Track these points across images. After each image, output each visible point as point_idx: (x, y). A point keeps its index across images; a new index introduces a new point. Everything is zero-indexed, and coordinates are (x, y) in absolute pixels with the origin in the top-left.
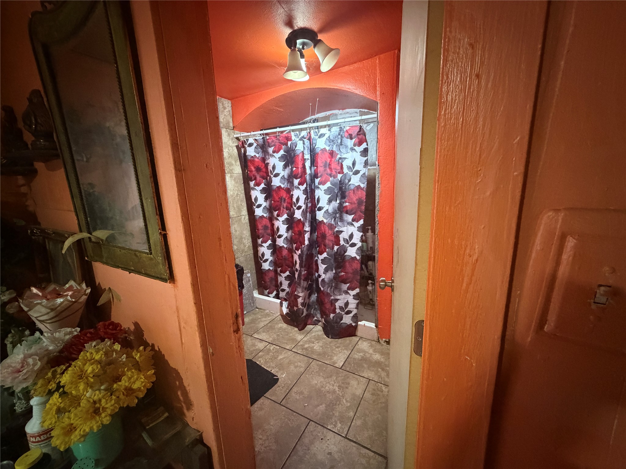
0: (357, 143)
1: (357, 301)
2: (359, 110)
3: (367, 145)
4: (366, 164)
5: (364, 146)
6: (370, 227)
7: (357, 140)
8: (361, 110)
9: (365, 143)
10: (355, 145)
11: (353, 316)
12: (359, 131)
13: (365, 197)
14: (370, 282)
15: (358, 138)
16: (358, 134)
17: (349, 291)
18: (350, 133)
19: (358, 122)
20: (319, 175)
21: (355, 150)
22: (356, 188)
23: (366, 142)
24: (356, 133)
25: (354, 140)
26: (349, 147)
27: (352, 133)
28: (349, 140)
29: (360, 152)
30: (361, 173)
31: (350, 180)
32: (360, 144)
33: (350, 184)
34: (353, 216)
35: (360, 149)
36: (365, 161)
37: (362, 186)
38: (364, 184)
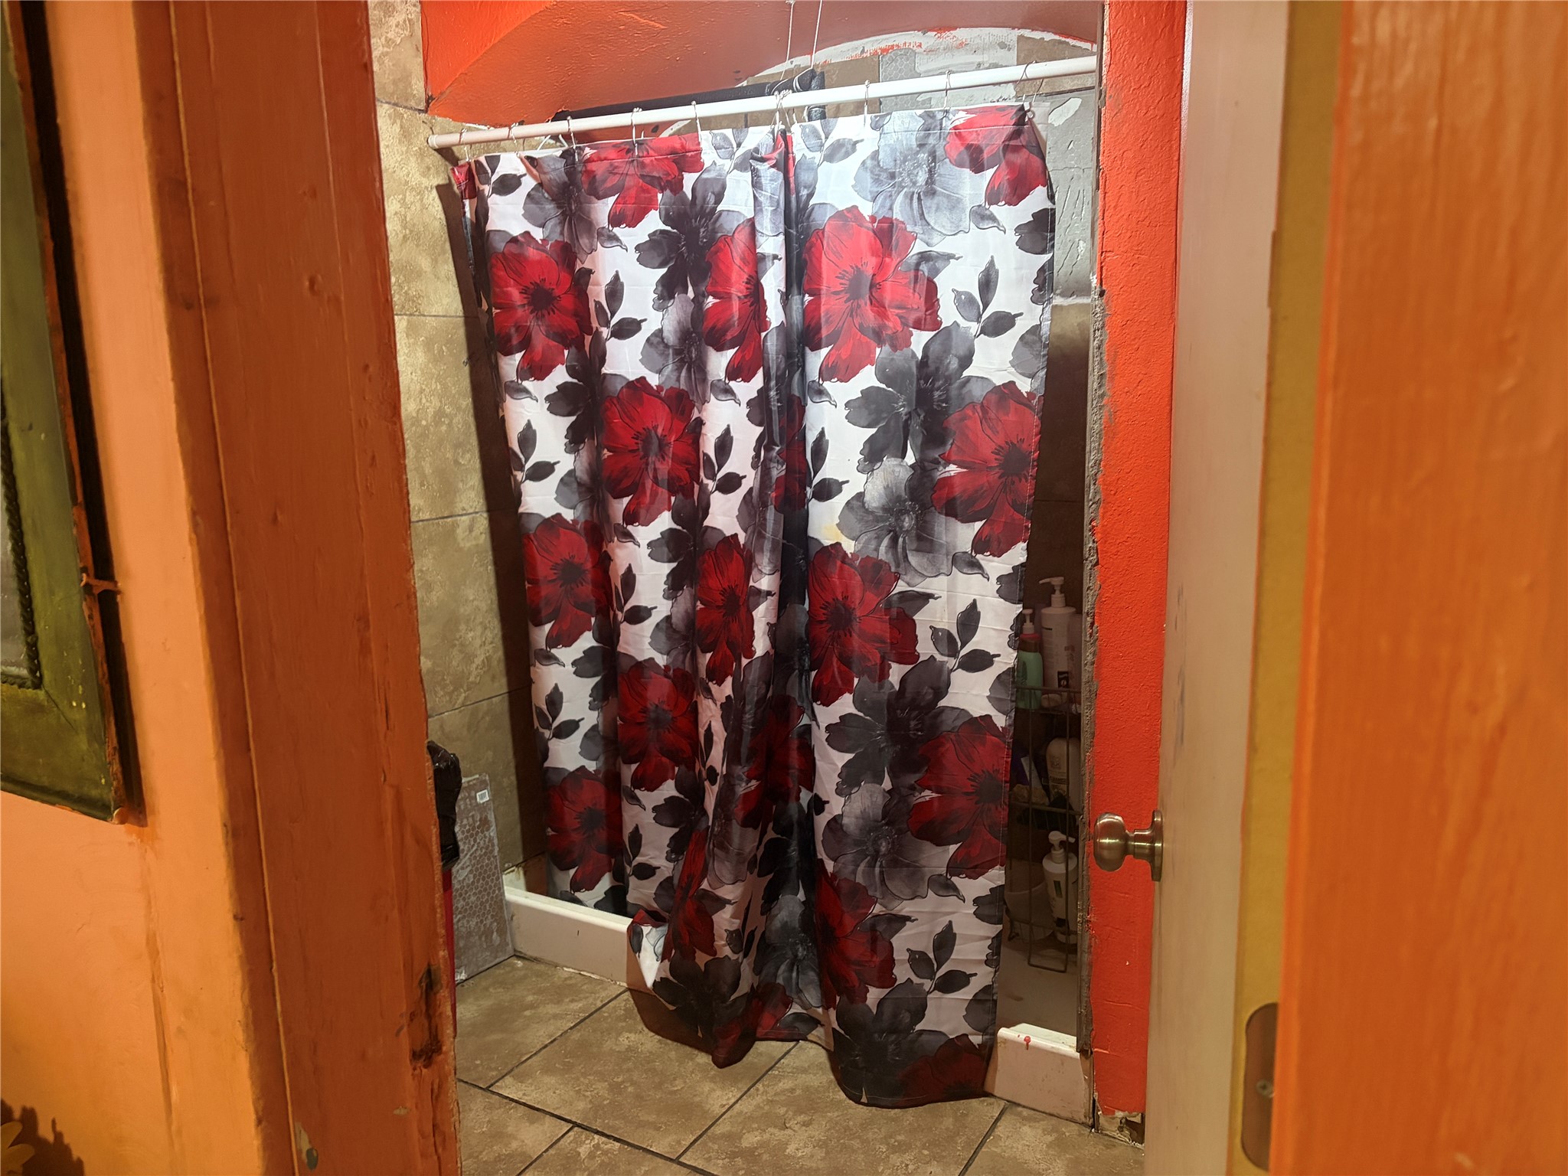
0: (1005, 189)
1: (993, 930)
2: (1017, 32)
3: (1051, 197)
4: (1045, 284)
5: (1036, 200)
6: (1057, 581)
7: (1005, 177)
8: (1027, 33)
9: (1040, 192)
10: (992, 198)
11: (976, 1000)
12: (1016, 134)
13: (1035, 439)
14: (1056, 837)
15: (1008, 163)
16: (1008, 149)
17: (955, 879)
18: (972, 139)
19: (1010, 90)
20: (824, 333)
21: (992, 218)
22: (995, 399)
23: (1047, 183)
24: (999, 140)
25: (989, 173)
26: (968, 204)
27: (982, 143)
28: (967, 172)
29: (1018, 229)
30: (1021, 327)
31: (966, 360)
32: (1017, 193)
33: (969, 378)
34: (978, 525)
35: (1015, 215)
36: (1042, 270)
37: (1025, 386)
38: (1032, 376)
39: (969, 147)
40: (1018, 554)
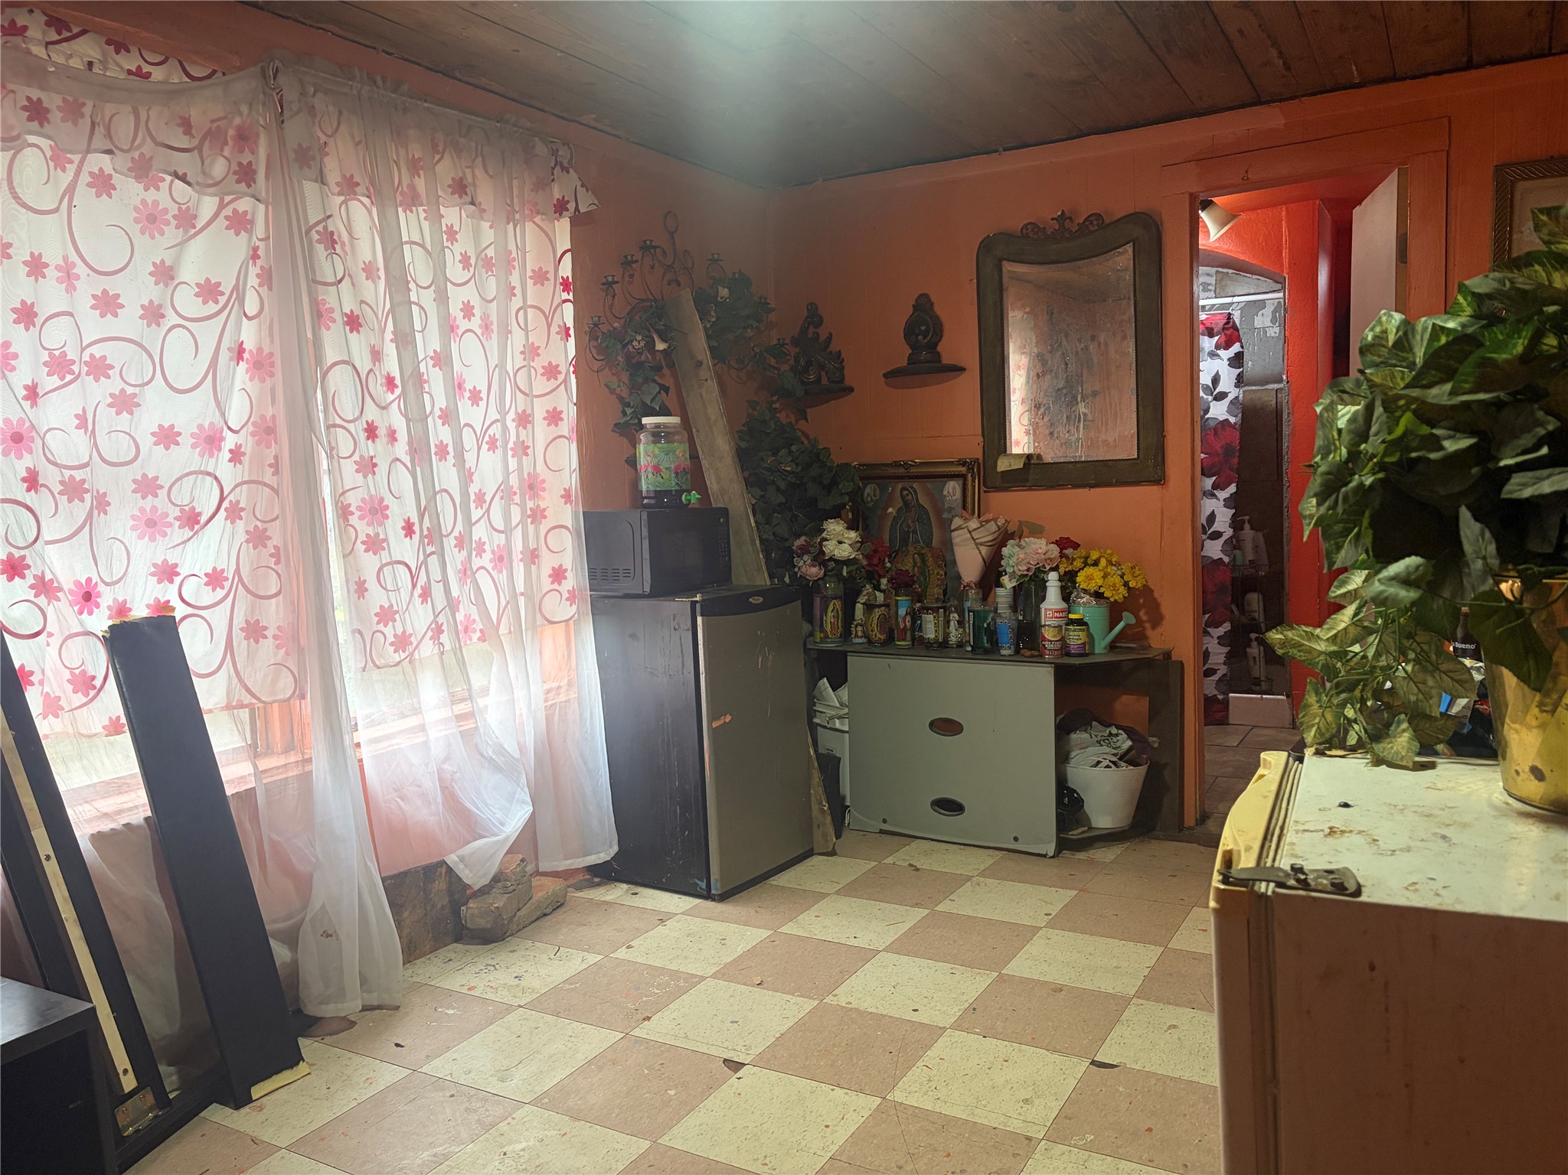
0: (1223, 344)
1: (1226, 650)
3: (1242, 347)
4: (1240, 381)
5: (1236, 348)
7: (1223, 338)
9: (1237, 345)
10: (1218, 347)
11: (1220, 680)
12: (1228, 323)
13: (1238, 442)
15: (1225, 334)
16: (1224, 329)
17: (1209, 629)
18: (1208, 325)
21: (1218, 355)
22: (1219, 426)
23: (1240, 341)
24: (1221, 325)
25: (1216, 338)
26: (1207, 350)
27: (1213, 326)
28: (1206, 338)
29: (1229, 359)
30: (1231, 397)
31: (1207, 411)
32: (1227, 346)
33: (1208, 419)
34: (1214, 478)
35: (1226, 354)
36: (1239, 374)
37: (1232, 420)
38: (1236, 416)
39: (1207, 328)
40: (1232, 488)
